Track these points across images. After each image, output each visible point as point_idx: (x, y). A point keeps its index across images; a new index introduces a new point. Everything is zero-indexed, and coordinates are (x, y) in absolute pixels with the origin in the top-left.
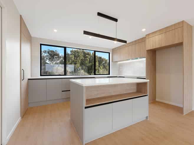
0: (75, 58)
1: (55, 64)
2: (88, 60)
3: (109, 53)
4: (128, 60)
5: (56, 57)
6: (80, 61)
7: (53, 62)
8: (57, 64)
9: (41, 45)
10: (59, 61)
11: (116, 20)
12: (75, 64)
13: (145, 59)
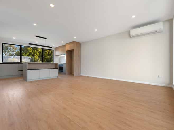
0: (33, 50)
1: (9, 55)
2: (47, 53)
3: (53, 50)
4: (62, 55)
5: (10, 49)
6: (38, 53)
7: (6, 53)
8: (11, 55)
9: (3, 43)
10: (14, 53)
11: (46, 38)
12: (33, 56)
13: (65, 55)
